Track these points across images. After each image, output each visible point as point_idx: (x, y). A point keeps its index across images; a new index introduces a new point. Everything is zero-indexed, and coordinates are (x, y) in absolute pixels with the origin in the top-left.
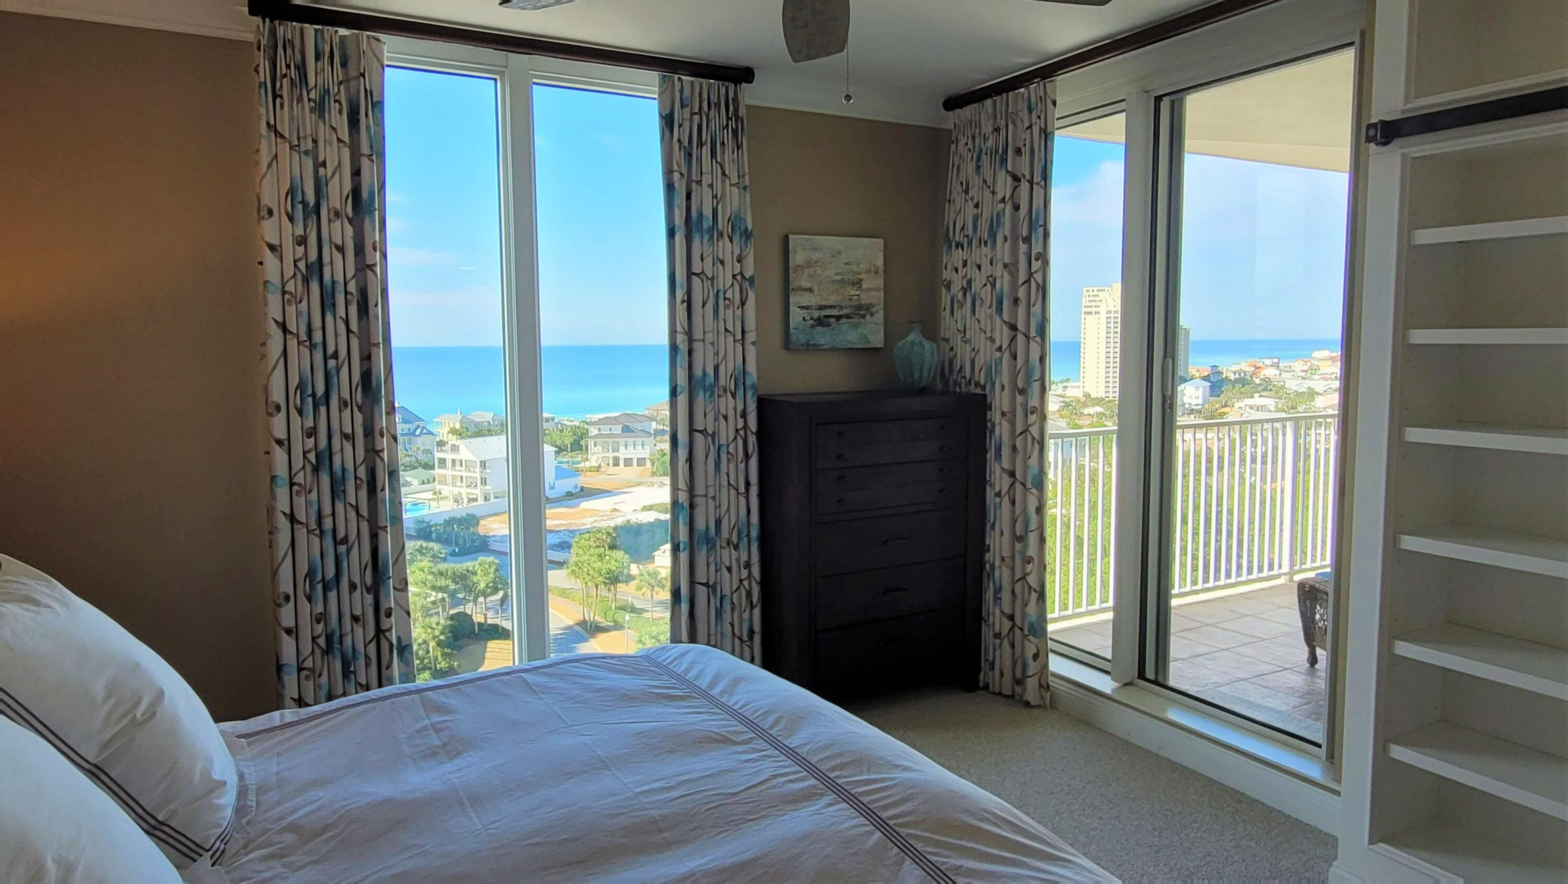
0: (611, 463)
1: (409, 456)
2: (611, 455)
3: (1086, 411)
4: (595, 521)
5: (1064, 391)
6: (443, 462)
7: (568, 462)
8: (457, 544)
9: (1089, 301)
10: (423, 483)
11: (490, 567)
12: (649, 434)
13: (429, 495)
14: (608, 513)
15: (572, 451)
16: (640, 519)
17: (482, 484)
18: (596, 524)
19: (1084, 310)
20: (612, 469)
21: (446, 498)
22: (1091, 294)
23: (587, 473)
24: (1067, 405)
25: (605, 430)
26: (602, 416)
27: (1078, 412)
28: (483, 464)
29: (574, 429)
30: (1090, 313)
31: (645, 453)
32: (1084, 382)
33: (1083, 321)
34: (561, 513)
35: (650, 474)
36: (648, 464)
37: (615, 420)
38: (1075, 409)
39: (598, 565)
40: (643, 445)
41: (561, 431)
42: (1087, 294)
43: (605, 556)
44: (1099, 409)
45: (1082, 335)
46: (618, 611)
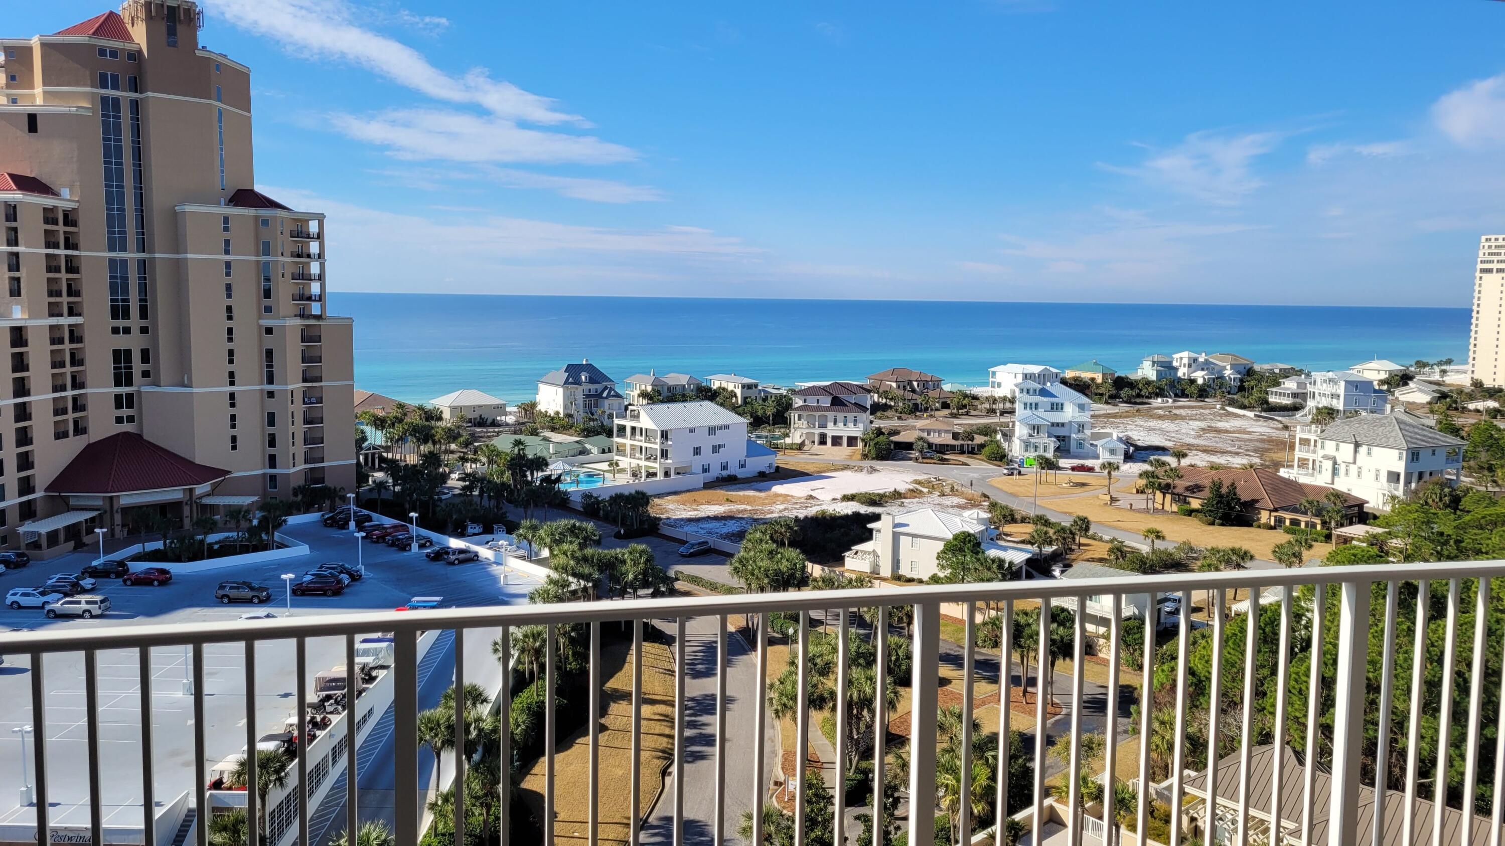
0: (817, 440)
1: (593, 420)
2: (817, 431)
3: (1472, 406)
4: (785, 509)
5: (1442, 377)
6: (622, 430)
7: (766, 437)
8: (623, 524)
9: (1489, 254)
10: (604, 452)
11: (641, 557)
12: (863, 409)
13: (604, 466)
14: (803, 500)
15: (773, 424)
16: (838, 510)
17: (662, 456)
18: (786, 514)
19: (1480, 266)
20: (817, 448)
21: (623, 470)
22: (1493, 243)
23: (787, 451)
24: (1444, 396)
25: (812, 402)
26: (810, 384)
27: (1459, 406)
28: (665, 435)
29: (779, 399)
30: (1490, 271)
31: (857, 431)
32: (1473, 365)
33: (1477, 281)
34: (749, 497)
35: (860, 456)
36: (860, 445)
37: (825, 390)
38: (1456, 402)
39: (765, 564)
40: (855, 421)
41: (765, 400)
42: (1487, 244)
43: (777, 553)
44: (1492, 404)
45: (1476, 301)
46: (787, 621)
